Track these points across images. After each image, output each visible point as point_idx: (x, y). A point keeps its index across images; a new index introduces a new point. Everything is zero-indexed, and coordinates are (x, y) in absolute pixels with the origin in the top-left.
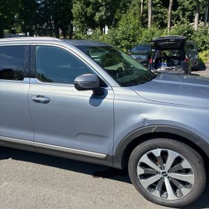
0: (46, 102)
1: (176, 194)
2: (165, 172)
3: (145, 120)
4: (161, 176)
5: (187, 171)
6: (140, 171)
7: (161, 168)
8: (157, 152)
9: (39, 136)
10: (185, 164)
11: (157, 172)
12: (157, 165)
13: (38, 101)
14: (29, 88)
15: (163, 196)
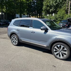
0: (34, 33)
1: (63, 57)
4: (59, 52)
5: (66, 51)
6: (54, 50)
7: (59, 50)
8: (59, 46)
9: (31, 41)
10: (65, 49)
13: (32, 32)
14: (30, 29)
15: (60, 57)
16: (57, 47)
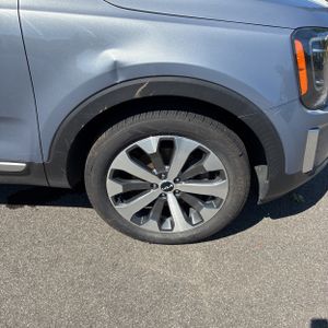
2: (168, 184)
3: (116, 68)
4: (159, 191)
7: (160, 177)
8: (150, 145)
11: (152, 185)
12: (150, 170)
15: (164, 227)
16: (138, 156)
